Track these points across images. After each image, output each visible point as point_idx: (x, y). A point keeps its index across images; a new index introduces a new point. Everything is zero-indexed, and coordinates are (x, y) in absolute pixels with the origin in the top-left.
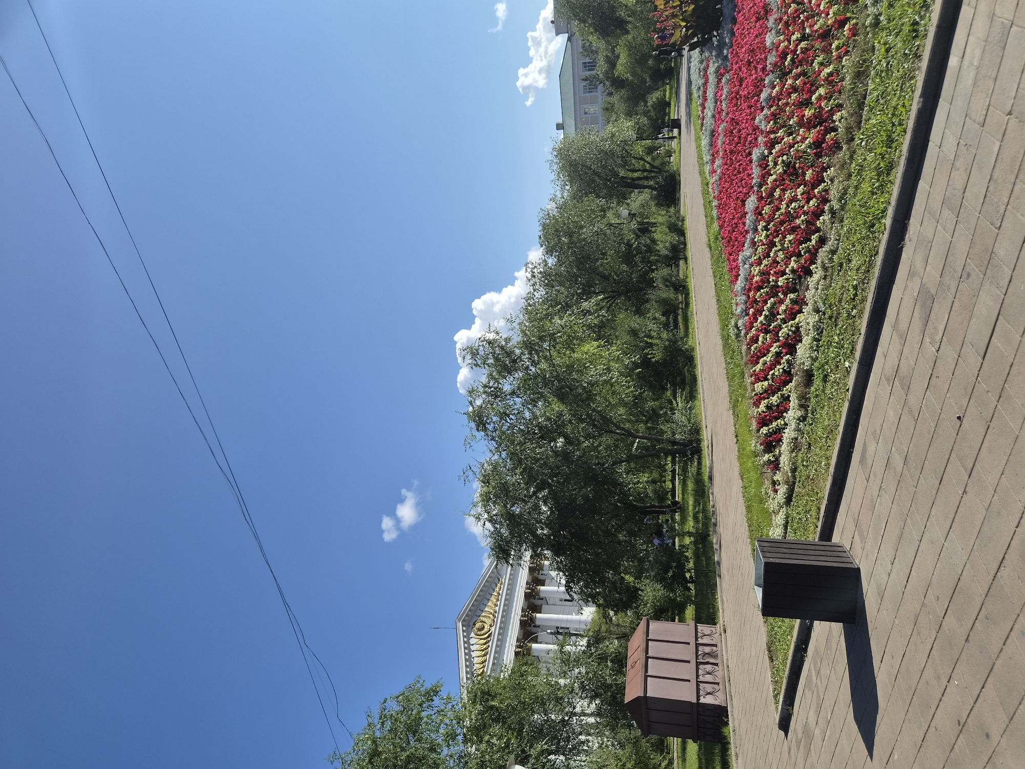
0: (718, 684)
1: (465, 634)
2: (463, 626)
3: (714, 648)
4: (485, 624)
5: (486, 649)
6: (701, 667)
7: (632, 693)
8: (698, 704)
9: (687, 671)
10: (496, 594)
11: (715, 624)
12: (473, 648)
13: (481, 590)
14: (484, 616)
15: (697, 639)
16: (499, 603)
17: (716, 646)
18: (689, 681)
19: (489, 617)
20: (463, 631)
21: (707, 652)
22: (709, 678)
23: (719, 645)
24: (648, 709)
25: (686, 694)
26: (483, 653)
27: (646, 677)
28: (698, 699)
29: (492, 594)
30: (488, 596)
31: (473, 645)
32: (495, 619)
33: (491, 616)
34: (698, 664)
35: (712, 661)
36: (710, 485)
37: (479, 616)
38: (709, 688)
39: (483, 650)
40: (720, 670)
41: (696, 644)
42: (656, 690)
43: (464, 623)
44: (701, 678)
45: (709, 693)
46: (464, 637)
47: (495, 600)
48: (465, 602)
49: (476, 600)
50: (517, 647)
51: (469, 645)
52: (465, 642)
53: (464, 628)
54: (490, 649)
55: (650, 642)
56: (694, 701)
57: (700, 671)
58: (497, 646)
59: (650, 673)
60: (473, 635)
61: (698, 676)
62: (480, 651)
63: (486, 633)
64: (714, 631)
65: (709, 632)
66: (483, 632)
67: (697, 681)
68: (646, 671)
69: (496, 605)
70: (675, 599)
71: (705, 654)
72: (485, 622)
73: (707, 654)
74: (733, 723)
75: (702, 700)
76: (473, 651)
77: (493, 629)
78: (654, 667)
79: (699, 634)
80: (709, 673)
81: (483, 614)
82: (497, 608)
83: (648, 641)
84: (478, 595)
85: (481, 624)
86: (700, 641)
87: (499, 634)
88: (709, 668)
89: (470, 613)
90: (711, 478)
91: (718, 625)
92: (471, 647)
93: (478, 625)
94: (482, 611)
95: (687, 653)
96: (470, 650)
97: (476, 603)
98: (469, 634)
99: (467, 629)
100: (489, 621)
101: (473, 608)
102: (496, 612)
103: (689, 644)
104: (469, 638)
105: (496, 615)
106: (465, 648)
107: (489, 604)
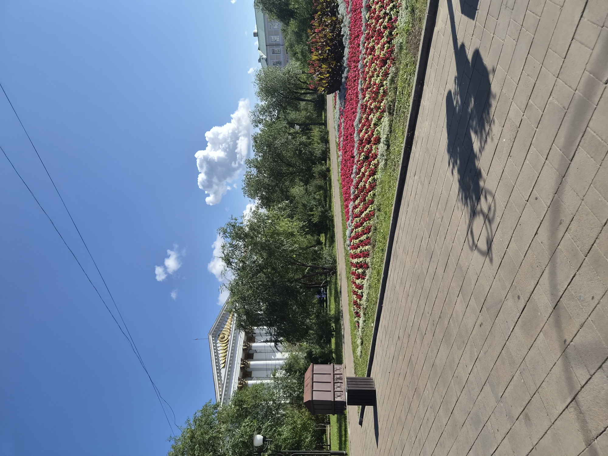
0: (342, 391)
1: (214, 341)
2: (212, 337)
3: (341, 375)
4: (225, 335)
5: (226, 349)
6: (336, 384)
7: (307, 398)
8: (334, 401)
9: (330, 387)
10: (231, 318)
11: (342, 364)
12: (218, 349)
13: (222, 317)
14: (224, 331)
15: (334, 372)
16: (232, 322)
17: (342, 374)
18: (331, 391)
19: (227, 331)
20: (213, 340)
21: (338, 377)
22: (339, 389)
23: (343, 374)
24: (313, 404)
25: (328, 397)
26: (225, 351)
27: (313, 391)
28: (334, 399)
29: (228, 318)
30: (226, 319)
31: (218, 347)
32: (231, 332)
33: (228, 330)
34: (334, 383)
35: (340, 381)
36: (340, 295)
37: (222, 331)
38: (339, 394)
39: (224, 350)
40: (343, 385)
41: (334, 374)
42: (317, 397)
43: (213, 336)
44: (335, 390)
45: (339, 396)
46: (213, 343)
47: (230, 321)
48: (213, 324)
49: (219, 322)
50: (244, 346)
51: (217, 347)
52: (214, 346)
53: (213, 338)
54: (228, 348)
55: (314, 375)
56: (333, 400)
57: (335, 386)
58: (232, 346)
59: (314, 389)
60: (218, 341)
61: (334, 389)
62: (223, 350)
63: (226, 340)
64: (341, 367)
65: (339, 368)
66: (224, 340)
67: (334, 391)
68: (313, 389)
69: (231, 324)
70: (325, 352)
71: (337, 378)
72: (225, 334)
73: (338, 378)
74: (348, 409)
75: (336, 400)
76: (219, 350)
77: (230, 337)
78: (316, 386)
79: (335, 369)
80: (339, 387)
81: (224, 330)
82: (232, 326)
83: (313, 374)
84: (220, 319)
85: (223, 335)
86: (335, 372)
87: (233, 340)
88: (339, 384)
89: (216, 330)
90: (341, 292)
91: (343, 364)
92: (218, 348)
93: (221, 336)
94: (223, 328)
95: (330, 378)
96: (217, 350)
97: (219, 324)
98: (216, 341)
99: (215, 339)
100: (227, 333)
101: (218, 327)
102: (231, 328)
103: (330, 374)
104: (216, 344)
105: (231, 329)
106: (214, 349)
107: (227, 324)
